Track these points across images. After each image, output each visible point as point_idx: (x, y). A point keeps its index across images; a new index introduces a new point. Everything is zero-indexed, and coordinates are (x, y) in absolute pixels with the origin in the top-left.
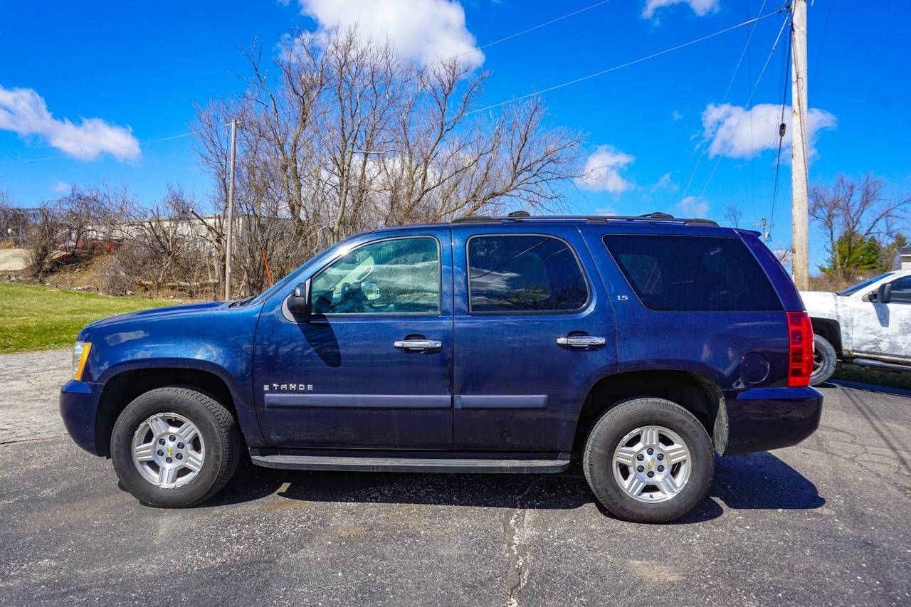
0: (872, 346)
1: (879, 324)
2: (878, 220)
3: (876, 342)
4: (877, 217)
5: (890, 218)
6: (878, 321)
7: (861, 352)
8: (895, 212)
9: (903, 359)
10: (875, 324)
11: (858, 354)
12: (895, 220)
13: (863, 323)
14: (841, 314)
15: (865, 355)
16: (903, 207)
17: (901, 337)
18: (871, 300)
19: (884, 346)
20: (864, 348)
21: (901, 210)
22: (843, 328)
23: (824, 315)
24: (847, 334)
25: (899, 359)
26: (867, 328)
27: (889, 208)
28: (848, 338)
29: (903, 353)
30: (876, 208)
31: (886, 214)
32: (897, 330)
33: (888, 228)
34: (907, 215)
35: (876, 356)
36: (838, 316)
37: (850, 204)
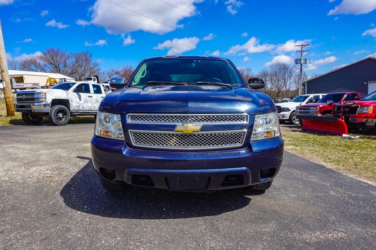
0: (78, 108)
1: (79, 100)
3: (79, 106)
6: (78, 99)
7: (75, 110)
9: (85, 111)
10: (78, 100)
11: (74, 111)
13: (75, 100)
14: (69, 97)
15: (76, 111)
17: (84, 104)
18: (75, 92)
19: (81, 108)
20: (76, 109)
22: (70, 102)
23: (65, 98)
24: (72, 104)
25: (84, 111)
26: (76, 102)
28: (72, 106)
29: (85, 109)
32: (83, 102)
35: (78, 111)
36: (69, 98)
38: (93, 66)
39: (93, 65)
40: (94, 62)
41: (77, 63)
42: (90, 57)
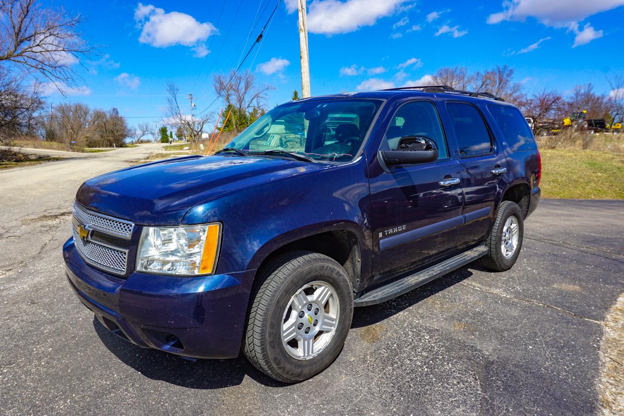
2: (253, 99)
4: (253, 97)
5: (259, 98)
8: (261, 95)
12: (261, 99)
16: (265, 92)
21: (265, 94)
27: (258, 92)
30: (252, 92)
31: (257, 96)
33: (258, 105)
34: (267, 97)
37: (239, 88)
38: (510, 92)
39: (511, 90)
40: (515, 84)
41: (483, 87)
42: (508, 76)
